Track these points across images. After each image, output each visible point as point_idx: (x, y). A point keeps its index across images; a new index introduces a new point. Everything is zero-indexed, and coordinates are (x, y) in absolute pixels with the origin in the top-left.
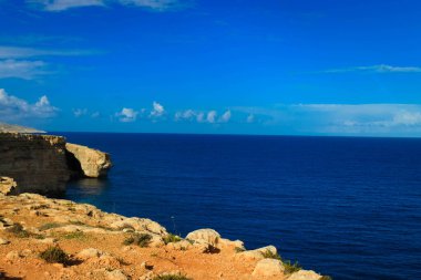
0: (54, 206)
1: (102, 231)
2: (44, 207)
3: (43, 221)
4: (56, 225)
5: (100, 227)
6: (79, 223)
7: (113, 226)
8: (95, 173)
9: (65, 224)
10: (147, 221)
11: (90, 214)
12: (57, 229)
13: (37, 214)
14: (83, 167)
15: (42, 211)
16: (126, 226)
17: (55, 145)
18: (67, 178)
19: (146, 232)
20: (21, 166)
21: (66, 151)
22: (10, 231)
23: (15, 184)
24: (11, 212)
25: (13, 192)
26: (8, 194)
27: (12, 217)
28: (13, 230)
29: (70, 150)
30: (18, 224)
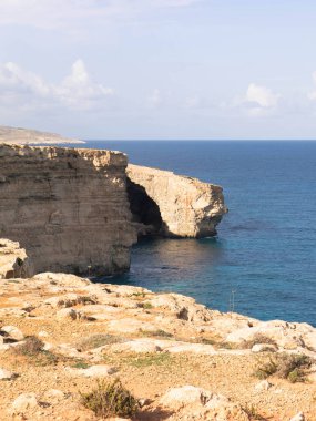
0: (105, 298)
1: (209, 350)
2: (85, 301)
3: (84, 331)
4: (112, 339)
5: (205, 341)
6: (160, 334)
7: (230, 338)
8: (190, 229)
9: (132, 337)
10: (304, 327)
11: (182, 315)
12: (115, 347)
13: (73, 316)
14: (165, 216)
15: (81, 309)
16: (260, 339)
17: (103, 168)
18: (131, 239)
19: (300, 351)
20: (33, 214)
21: (128, 180)
22: (17, 352)
23: (23, 254)
24: (18, 312)
25: (19, 271)
26: (10, 275)
27: (19, 323)
28: (24, 351)
29: (135, 179)
30: (33, 338)
